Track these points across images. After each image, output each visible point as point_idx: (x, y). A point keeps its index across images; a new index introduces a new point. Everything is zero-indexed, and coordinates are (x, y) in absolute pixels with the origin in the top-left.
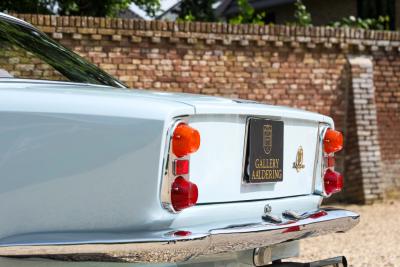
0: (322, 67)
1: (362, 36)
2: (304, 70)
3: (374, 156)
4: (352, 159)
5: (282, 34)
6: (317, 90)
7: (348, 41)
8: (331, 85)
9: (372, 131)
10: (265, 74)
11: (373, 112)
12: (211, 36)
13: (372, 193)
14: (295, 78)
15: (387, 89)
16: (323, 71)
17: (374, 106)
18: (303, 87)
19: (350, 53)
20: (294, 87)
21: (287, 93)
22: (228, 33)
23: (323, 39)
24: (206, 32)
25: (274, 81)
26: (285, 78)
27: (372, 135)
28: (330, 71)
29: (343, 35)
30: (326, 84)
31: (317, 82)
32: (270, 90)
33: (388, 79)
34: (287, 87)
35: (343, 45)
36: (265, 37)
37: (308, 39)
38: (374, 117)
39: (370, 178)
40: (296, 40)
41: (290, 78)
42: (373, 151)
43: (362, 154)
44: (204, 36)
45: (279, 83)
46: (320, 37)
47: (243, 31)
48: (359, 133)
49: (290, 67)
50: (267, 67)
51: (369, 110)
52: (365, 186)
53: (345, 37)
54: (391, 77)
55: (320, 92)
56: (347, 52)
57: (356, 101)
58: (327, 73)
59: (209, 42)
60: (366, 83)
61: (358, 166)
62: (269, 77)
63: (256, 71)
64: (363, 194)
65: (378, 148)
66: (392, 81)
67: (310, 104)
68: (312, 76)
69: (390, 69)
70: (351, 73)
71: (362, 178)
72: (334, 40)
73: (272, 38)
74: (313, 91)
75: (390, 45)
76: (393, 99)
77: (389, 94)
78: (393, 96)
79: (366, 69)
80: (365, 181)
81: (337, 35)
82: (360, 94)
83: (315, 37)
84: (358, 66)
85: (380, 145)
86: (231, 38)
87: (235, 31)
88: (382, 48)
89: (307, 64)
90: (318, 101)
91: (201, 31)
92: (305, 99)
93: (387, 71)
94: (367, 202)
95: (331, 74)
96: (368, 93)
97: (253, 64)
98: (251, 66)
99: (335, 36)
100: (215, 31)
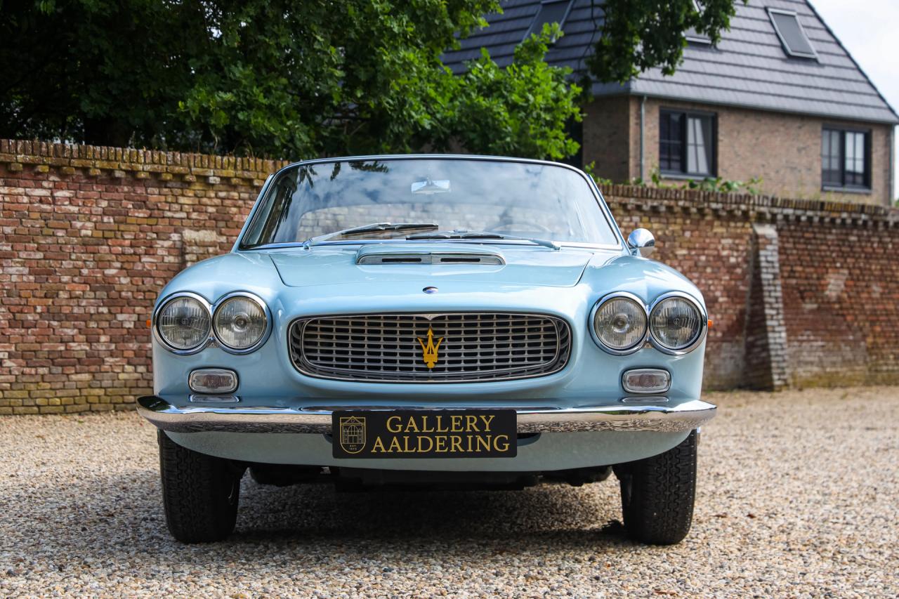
0: (730, 237)
1: (770, 204)
2: (713, 240)
3: (780, 337)
4: (756, 340)
5: (696, 199)
6: (723, 262)
7: (756, 208)
8: (737, 257)
9: (778, 309)
10: (677, 244)
11: (779, 288)
12: (632, 201)
13: (779, 379)
14: (704, 249)
15: (787, 263)
16: (730, 241)
17: (779, 282)
18: (711, 259)
19: (755, 222)
20: (703, 258)
21: (696, 265)
22: (647, 198)
23: (734, 206)
24: (628, 196)
25: (684, 252)
26: (695, 249)
27: (778, 314)
28: (737, 241)
29: (752, 202)
30: (733, 256)
31: (725, 253)
32: (680, 261)
33: (789, 252)
34: (696, 258)
35: (751, 213)
36: (681, 203)
37: (720, 206)
38: (779, 294)
39: (778, 362)
40: (709, 207)
41: (700, 249)
42: (780, 332)
43: (770, 335)
44: (625, 200)
45: (689, 254)
46: (731, 203)
47: (661, 195)
48: (768, 311)
49: (700, 236)
50: (679, 236)
51: (775, 285)
52: (774, 371)
53: (754, 204)
54: (791, 249)
55: (727, 264)
56: (753, 220)
57: (764, 276)
58: (734, 243)
59: (629, 207)
60: (772, 256)
61: (766, 348)
62: (681, 247)
63: (670, 241)
64: (771, 380)
65: (783, 328)
66: (792, 254)
67: (716, 278)
68: (720, 247)
69: (791, 240)
70: (757, 243)
71: (770, 362)
72: (743, 207)
73: (687, 204)
74: (719, 264)
75: (794, 214)
76: (792, 274)
77: (789, 268)
78: (792, 271)
79: (771, 239)
80: (774, 365)
81: (747, 202)
82: (767, 268)
83: (726, 203)
84: (764, 236)
85: (786, 325)
86: (650, 203)
87: (654, 196)
88: (786, 217)
89: (715, 234)
90: (724, 275)
91: (623, 196)
92: (713, 272)
93: (788, 242)
94: (777, 389)
95: (737, 245)
96: (773, 267)
97: (667, 232)
98: (665, 234)
99: (744, 203)
100: (635, 195)
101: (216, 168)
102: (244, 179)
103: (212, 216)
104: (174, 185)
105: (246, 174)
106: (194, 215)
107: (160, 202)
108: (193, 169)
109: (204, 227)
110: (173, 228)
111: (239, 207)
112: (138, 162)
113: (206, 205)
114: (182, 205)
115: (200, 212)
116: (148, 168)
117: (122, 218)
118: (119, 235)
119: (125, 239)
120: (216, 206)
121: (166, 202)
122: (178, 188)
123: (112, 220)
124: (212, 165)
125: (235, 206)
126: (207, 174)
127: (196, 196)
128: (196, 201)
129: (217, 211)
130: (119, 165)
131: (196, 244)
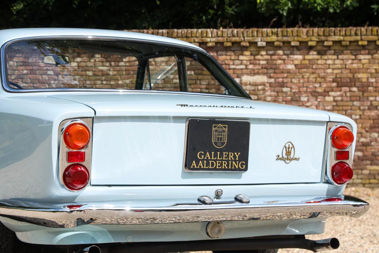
101: (262, 36)
102: (284, 42)
103: (264, 66)
104: (236, 49)
105: (285, 39)
106: (251, 67)
107: (227, 60)
108: (246, 38)
109: (258, 74)
110: (236, 75)
111: (284, 60)
112: (207, 37)
113: (259, 60)
114: (242, 60)
115: (254, 64)
116: (214, 40)
117: (199, 72)
118: (198, 82)
119: (202, 85)
120: (266, 60)
121: (231, 59)
122: (239, 51)
123: (193, 73)
124: (260, 34)
125: (280, 59)
126: (256, 41)
127: (251, 54)
128: (252, 58)
129: (267, 63)
130: (194, 40)
131: (250, 84)
